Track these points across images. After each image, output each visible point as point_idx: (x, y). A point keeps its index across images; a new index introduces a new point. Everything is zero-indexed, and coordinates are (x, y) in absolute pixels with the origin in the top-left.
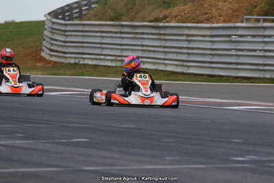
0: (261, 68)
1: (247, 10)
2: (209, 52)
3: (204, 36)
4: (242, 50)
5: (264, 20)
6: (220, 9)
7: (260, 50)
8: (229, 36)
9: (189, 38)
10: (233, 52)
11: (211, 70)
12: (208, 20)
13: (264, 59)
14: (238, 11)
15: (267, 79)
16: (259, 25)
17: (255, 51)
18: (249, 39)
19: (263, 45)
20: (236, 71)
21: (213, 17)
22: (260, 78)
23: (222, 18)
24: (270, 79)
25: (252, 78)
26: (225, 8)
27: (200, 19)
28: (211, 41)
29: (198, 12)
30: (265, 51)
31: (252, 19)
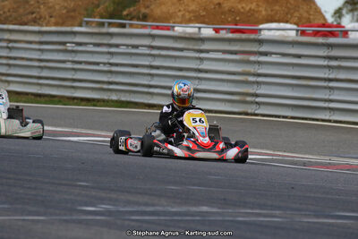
0: (105, 86)
1: (86, 10)
2: (36, 64)
3: (31, 42)
4: (80, 63)
5: (110, 25)
6: (51, 8)
7: (105, 64)
8: (64, 43)
9: (10, 45)
10: (69, 65)
11: (38, 87)
12: (35, 22)
13: (109, 75)
14: (74, 11)
15: (112, 101)
16: (104, 30)
17: (98, 64)
18: (91, 48)
19: (109, 56)
20: (73, 90)
21: (41, 18)
22: (104, 101)
23: (53, 20)
24: (116, 101)
25: (93, 100)
26: (57, 7)
27: (25, 19)
28: (39, 50)
29: (21, 10)
30: (111, 64)
31: (92, 22)
